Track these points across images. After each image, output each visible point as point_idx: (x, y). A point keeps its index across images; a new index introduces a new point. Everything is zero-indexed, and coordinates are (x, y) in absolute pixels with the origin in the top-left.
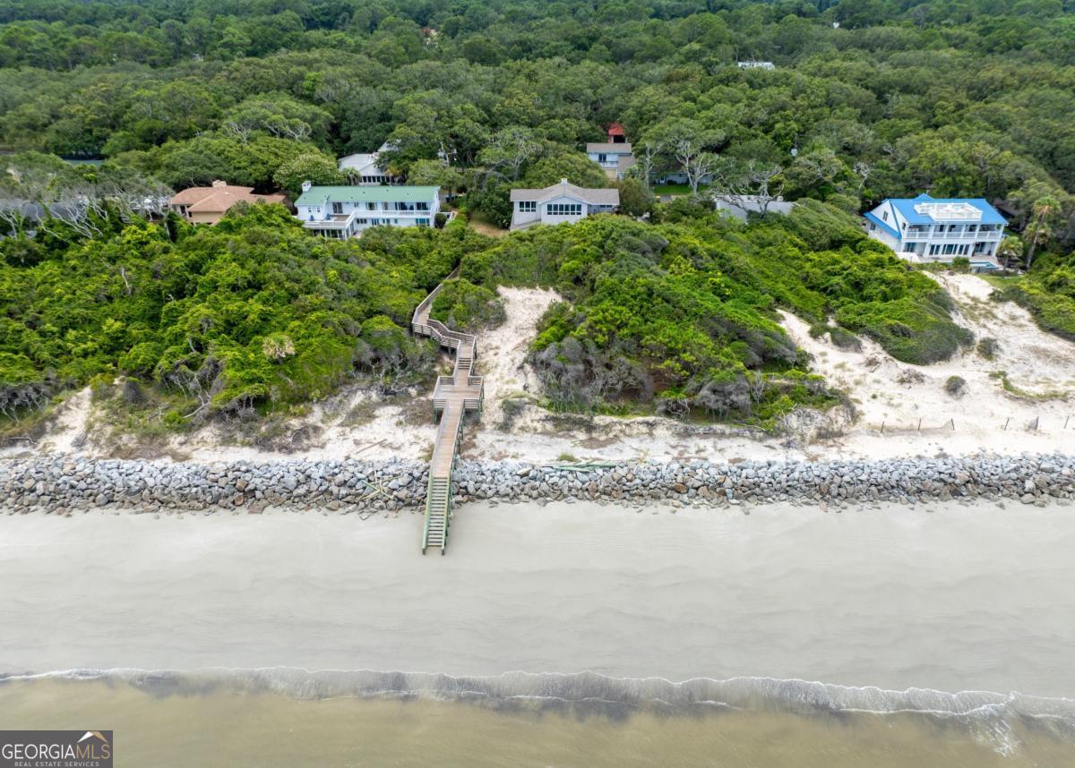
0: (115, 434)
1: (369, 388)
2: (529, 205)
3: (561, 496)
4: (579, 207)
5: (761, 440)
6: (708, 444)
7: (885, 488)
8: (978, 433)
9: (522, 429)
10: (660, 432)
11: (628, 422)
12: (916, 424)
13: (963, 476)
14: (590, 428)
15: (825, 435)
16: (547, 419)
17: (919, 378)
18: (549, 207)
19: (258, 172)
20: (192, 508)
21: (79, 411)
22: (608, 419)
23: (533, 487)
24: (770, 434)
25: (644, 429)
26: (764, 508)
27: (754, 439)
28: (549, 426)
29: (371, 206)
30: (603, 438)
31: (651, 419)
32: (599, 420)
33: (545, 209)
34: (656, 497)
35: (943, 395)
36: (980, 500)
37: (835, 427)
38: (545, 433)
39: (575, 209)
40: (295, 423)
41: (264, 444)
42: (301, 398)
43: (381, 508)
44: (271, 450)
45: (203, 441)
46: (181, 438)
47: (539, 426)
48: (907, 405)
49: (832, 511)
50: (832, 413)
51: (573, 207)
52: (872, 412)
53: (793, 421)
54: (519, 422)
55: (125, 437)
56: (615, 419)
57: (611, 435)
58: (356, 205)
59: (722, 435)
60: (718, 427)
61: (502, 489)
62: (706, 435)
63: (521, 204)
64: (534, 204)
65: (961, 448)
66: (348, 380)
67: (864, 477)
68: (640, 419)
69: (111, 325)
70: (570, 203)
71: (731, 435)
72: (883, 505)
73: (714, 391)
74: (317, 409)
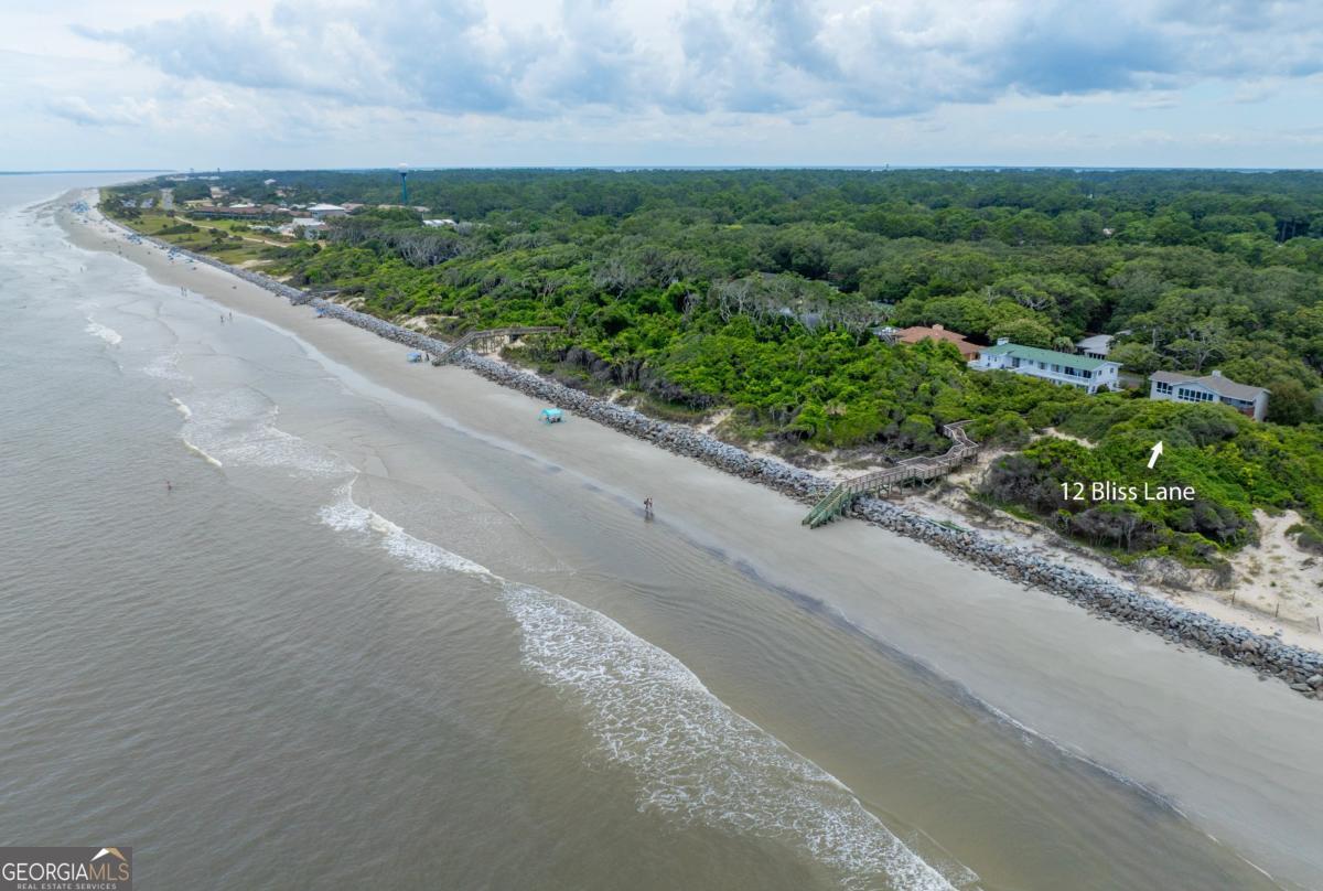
0: (728, 430)
1: (878, 454)
2: (1163, 386)
3: (912, 535)
4: (1211, 397)
5: (1111, 568)
7: (1163, 623)
9: (944, 503)
10: (1038, 535)
11: (1017, 520)
12: (1283, 612)
13: (1250, 645)
14: (988, 516)
15: (1170, 584)
16: (965, 502)
18: (1181, 391)
19: (976, 326)
21: (722, 417)
22: (1004, 514)
24: (1128, 567)
25: (1028, 531)
27: (1107, 566)
28: (964, 507)
29: (1043, 366)
30: (993, 525)
31: (1036, 525)
32: (998, 513)
33: (1177, 392)
34: (973, 559)
36: (1246, 668)
37: (1189, 583)
39: (1207, 397)
40: (813, 452)
41: (789, 458)
42: (829, 443)
44: (791, 462)
45: (764, 448)
46: (755, 443)
47: (956, 504)
48: (1299, 601)
49: (1091, 616)
50: (1194, 573)
52: (1250, 591)
53: (1152, 564)
54: (943, 497)
55: (731, 434)
56: (1010, 516)
57: (1000, 526)
58: (1031, 362)
59: (1086, 556)
60: (1086, 549)
61: (885, 520)
63: (1159, 384)
64: (1171, 387)
66: (868, 442)
68: (1029, 522)
69: (777, 382)
70: (1202, 391)
71: (1092, 558)
72: (1141, 630)
74: (834, 453)
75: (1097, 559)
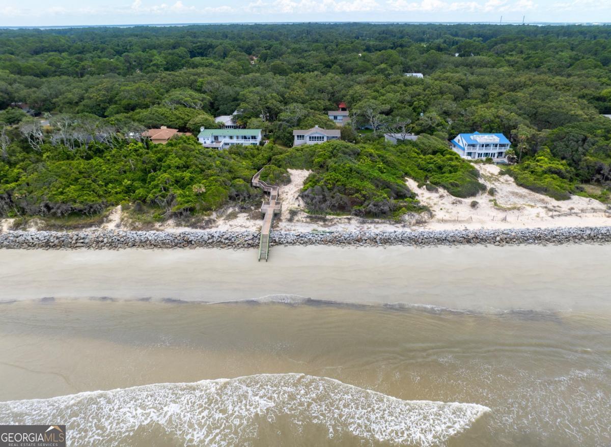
0: (133, 222)
1: (235, 206)
2: (300, 137)
3: (312, 243)
4: (323, 138)
5: (393, 224)
6: (372, 226)
7: (441, 240)
8: (482, 222)
9: (298, 221)
10: (353, 221)
11: (340, 218)
12: (456, 218)
13: (471, 235)
14: (325, 220)
15: (419, 223)
16: (307, 217)
17: (460, 202)
18: (310, 137)
19: (180, 123)
20: (167, 248)
21: (117, 215)
22: (332, 217)
23: (301, 240)
24: (397, 222)
25: (346, 221)
26: (392, 247)
27: (391, 224)
28: (308, 220)
29: (231, 138)
30: (330, 224)
31: (349, 217)
32: (328, 217)
33: (308, 138)
34: (350, 243)
35: (470, 208)
36: (478, 244)
37: (423, 220)
38: (306, 222)
39: (321, 138)
40: (206, 218)
41: (194, 226)
42: (208, 209)
43: (242, 247)
44: (196, 228)
45: (169, 225)
46: (160, 224)
47: (304, 220)
48: (454, 212)
49: (418, 248)
50: (422, 214)
51: (320, 137)
52: (439, 215)
53: (407, 217)
54: (296, 218)
55: (137, 224)
56: (335, 217)
57: (333, 223)
58: (225, 137)
59: (378, 223)
60: (376, 220)
61: (289, 240)
62: (371, 223)
63: (298, 136)
64: (303, 136)
65: (474, 227)
66: (226, 203)
67: (432, 236)
68: (345, 217)
69: (127, 182)
70: (319, 136)
71: (382, 223)
72: (439, 246)
73: (374, 205)
74: (214, 213)
75: (384, 223)
